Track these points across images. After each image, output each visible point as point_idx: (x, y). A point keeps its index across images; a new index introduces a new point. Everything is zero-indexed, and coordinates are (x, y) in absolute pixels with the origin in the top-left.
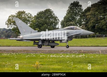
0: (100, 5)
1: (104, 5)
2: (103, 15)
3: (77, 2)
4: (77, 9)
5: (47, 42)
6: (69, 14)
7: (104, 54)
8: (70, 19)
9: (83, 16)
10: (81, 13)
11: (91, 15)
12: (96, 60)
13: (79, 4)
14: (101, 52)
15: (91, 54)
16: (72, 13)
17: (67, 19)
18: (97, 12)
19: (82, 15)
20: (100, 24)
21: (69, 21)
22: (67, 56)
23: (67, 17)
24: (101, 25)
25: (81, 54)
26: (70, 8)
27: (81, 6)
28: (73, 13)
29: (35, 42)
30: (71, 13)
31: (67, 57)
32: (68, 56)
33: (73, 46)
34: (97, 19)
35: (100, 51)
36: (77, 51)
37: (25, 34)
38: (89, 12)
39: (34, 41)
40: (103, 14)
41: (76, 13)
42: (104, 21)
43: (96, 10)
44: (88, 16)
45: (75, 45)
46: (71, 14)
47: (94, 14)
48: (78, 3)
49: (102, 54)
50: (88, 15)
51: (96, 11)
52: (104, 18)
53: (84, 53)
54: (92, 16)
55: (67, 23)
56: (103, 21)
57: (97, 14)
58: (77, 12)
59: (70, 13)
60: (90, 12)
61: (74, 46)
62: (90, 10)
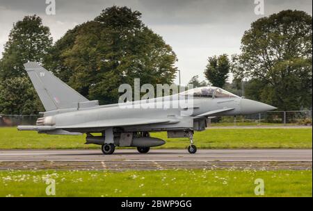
0: (103, 27)
1: (115, 26)
2: (110, 58)
3: (34, 18)
4: (34, 40)
5: (128, 136)
6: (10, 53)
7: (115, 172)
8: (15, 68)
9: (54, 59)
10: (46, 50)
11: (75, 56)
12: (90, 188)
13: (39, 24)
14: (104, 166)
15: (76, 172)
16: (21, 51)
17: (6, 68)
18: (95, 47)
19: (51, 55)
20: (102, 84)
21: (11, 75)
22: (6, 177)
23: (6, 62)
24: (106, 87)
25: (47, 171)
26: (16, 36)
27: (46, 30)
28: (24, 50)
29: (89, 137)
30: (17, 52)
31: (7, 182)
32: (9, 178)
33: (25, 147)
34: (93, 68)
35: (103, 163)
36: (37, 162)
37: (58, 113)
38: (71, 48)
39: (88, 133)
40: (112, 54)
41: (33, 51)
42: (114, 74)
43: (90, 41)
44: (66, 60)
45: (30, 145)
46: (18, 54)
47: (85, 55)
48: (39, 21)
49: (108, 172)
50: (68, 57)
51: (92, 45)
52: (115, 66)
53: (56, 168)
54: (78, 59)
55: (5, 79)
56: (111, 73)
57: (95, 55)
58: (36, 48)
59: (13, 52)
60: (74, 49)
61: (28, 149)
62: (73, 41)
